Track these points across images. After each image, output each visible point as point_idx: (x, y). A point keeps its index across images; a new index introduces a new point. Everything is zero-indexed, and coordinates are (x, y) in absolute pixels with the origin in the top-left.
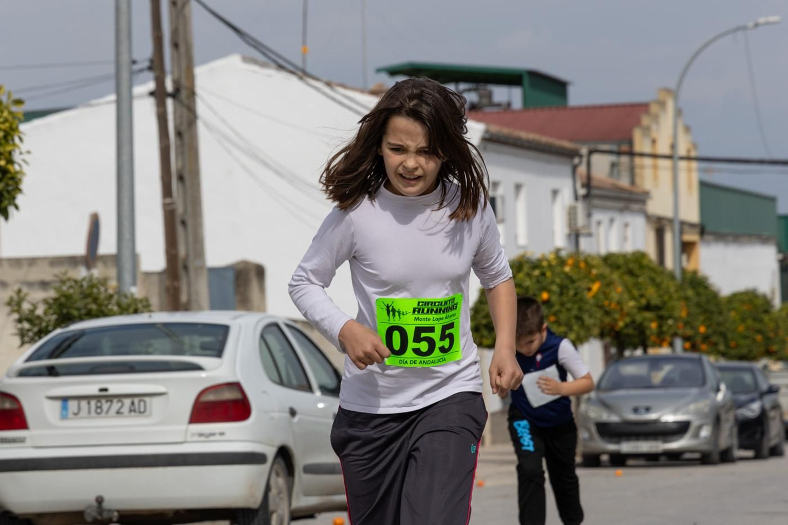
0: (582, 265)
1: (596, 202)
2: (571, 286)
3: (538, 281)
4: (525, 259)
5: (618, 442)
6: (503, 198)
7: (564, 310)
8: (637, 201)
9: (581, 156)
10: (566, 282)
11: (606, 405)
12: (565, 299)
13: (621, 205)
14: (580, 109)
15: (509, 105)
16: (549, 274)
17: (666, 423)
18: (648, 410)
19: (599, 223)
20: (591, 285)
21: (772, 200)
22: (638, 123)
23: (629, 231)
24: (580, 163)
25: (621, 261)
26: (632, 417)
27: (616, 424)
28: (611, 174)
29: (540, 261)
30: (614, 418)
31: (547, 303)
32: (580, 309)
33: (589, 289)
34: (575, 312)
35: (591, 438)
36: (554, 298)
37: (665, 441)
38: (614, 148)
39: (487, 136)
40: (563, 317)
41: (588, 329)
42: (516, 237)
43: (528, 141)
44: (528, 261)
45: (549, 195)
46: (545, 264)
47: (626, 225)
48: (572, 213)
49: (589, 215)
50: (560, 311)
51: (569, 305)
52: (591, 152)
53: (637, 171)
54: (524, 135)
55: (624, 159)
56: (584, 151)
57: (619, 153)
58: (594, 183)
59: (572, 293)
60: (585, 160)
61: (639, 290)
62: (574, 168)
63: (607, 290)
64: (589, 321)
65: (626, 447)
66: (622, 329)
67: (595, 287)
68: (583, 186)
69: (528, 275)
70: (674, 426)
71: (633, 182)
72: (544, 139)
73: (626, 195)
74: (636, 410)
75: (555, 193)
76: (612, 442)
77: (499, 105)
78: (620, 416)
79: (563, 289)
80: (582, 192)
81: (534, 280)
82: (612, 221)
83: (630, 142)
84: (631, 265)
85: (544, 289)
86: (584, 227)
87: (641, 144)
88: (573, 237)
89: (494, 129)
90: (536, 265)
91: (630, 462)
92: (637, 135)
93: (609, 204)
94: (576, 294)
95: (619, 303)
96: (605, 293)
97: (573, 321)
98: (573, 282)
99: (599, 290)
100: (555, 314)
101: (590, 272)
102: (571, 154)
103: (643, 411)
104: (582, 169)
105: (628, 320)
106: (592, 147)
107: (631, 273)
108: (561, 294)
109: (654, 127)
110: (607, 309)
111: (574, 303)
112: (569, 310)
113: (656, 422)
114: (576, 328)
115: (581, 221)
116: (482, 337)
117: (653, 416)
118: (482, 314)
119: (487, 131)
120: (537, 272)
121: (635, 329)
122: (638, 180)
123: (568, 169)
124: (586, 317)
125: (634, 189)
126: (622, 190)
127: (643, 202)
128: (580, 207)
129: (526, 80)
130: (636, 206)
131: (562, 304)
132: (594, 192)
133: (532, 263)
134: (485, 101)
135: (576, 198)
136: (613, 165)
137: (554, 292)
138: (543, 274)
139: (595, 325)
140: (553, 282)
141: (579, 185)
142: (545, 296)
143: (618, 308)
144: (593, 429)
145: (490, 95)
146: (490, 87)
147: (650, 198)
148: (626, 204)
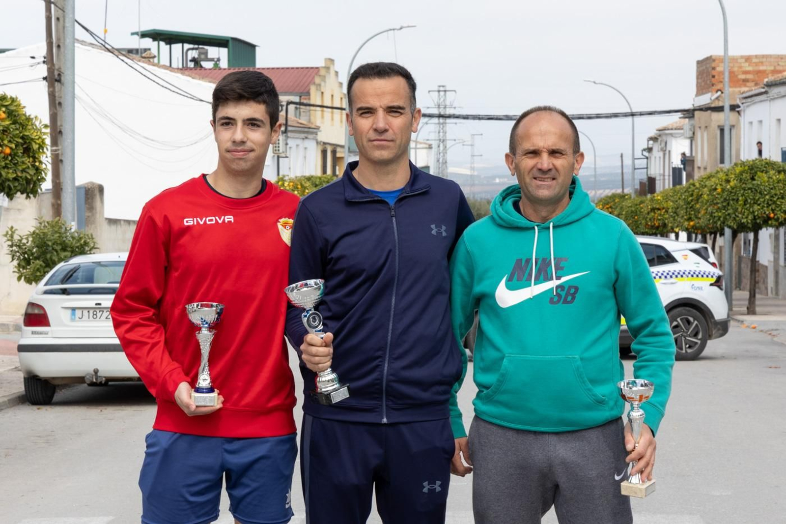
1: (290, 135)
8: (312, 133)
13: (303, 136)
15: (219, 60)
19: (291, 148)
22: (313, 82)
28: (296, 115)
38: (298, 100)
47: (306, 148)
49: (287, 144)
52: (288, 104)
53: (312, 114)
56: (284, 102)
57: (300, 104)
58: (289, 123)
60: (285, 108)
71: (310, 122)
73: (306, 129)
77: (212, 60)
82: (298, 146)
83: (309, 96)
86: (284, 152)
87: (315, 97)
88: (276, 157)
92: (313, 89)
93: (298, 135)
106: (290, 101)
109: (323, 84)
115: (282, 148)
122: (312, 120)
125: (310, 125)
126: (303, 125)
127: (316, 133)
129: (230, 44)
130: (311, 136)
132: (290, 129)
134: (203, 57)
136: (296, 108)
145: (206, 52)
146: (206, 47)
147: (320, 131)
148: (306, 135)
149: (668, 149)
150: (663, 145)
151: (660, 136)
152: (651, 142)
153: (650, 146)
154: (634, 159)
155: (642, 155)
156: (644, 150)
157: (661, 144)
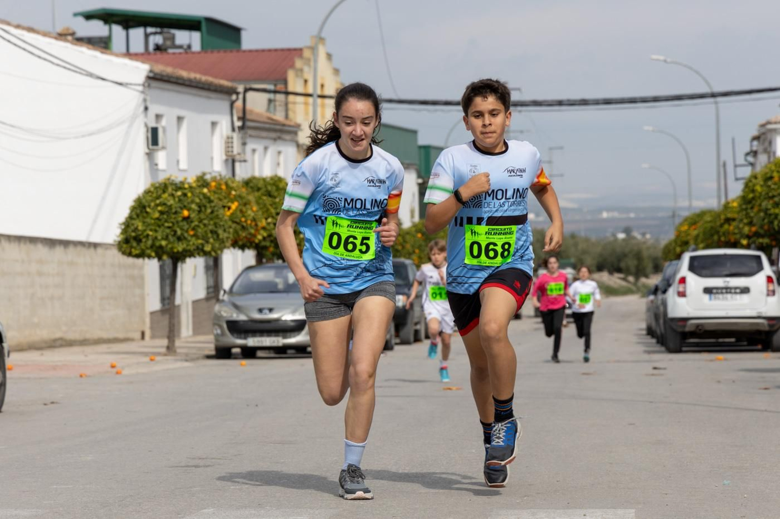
0: (224, 187)
1: (250, 132)
2: (208, 205)
3: (180, 200)
4: (171, 181)
5: (245, 338)
6: (164, 129)
7: (202, 226)
8: (289, 132)
9: (238, 93)
10: (204, 201)
11: (236, 307)
12: (202, 216)
13: (274, 135)
14: (250, 51)
15: (189, 47)
16: (189, 195)
17: (286, 321)
18: (271, 310)
19: (254, 151)
20: (230, 204)
21: (414, 132)
22: (292, 66)
23: (282, 158)
24: (237, 99)
25: (261, 184)
26: (257, 316)
27: (244, 321)
28: (268, 109)
29: (182, 183)
30: (242, 317)
31: (186, 219)
32: (215, 224)
33: (229, 208)
34: (210, 227)
35: (223, 334)
36: (193, 215)
37: (285, 337)
38: (271, 87)
39: (151, 75)
40: (200, 231)
41: (222, 241)
42: (178, 162)
43: (190, 80)
44: (173, 184)
45: (209, 126)
46: (186, 186)
47: (279, 153)
48: (229, 142)
49: (244, 144)
50: (198, 226)
51: (206, 222)
52: (246, 90)
53: (290, 106)
54: (184, 74)
55: (280, 97)
56: (241, 89)
57: (275, 92)
58: (248, 116)
59: (209, 211)
60: (241, 96)
61: (276, 208)
62: (232, 104)
63: (244, 209)
64: (222, 235)
65: (252, 342)
66: (260, 241)
67: (234, 206)
68: (239, 119)
69: (172, 195)
70: (292, 324)
71: (287, 117)
72: (204, 78)
73: (278, 127)
74: (260, 311)
75: (214, 124)
76: (241, 338)
77: (180, 47)
78: (247, 316)
79: (201, 208)
80: (238, 124)
81: (177, 199)
82: (266, 148)
83: (285, 82)
84: (269, 188)
85: (185, 207)
86: (239, 154)
87: (295, 84)
88: (230, 162)
89: (159, 68)
90: (179, 187)
91: (260, 354)
92: (291, 75)
93: (264, 134)
94: (212, 212)
95: (254, 220)
96: (241, 211)
97: (210, 235)
98: (210, 201)
99: (237, 208)
100: (193, 229)
101: (230, 193)
102: (230, 92)
103: (267, 311)
104: (239, 103)
105: (265, 234)
106: (248, 86)
107: (269, 195)
108: (200, 212)
109: (306, 69)
110: (244, 224)
111: (211, 219)
112: (205, 225)
113: (277, 320)
114: (211, 240)
115: (237, 148)
116: (132, 247)
117: (274, 316)
118: (132, 228)
119: (151, 71)
120: (179, 193)
121: (272, 241)
122: (291, 114)
123: (226, 105)
124: (220, 232)
125: (287, 122)
126: (276, 122)
127: (296, 133)
128: (235, 136)
129: (204, 26)
130: (288, 137)
131: (201, 221)
132: (249, 124)
133: (176, 184)
134: (168, 43)
135: (233, 130)
136: (270, 101)
137: (194, 211)
138: (185, 195)
139: (228, 238)
140: (193, 202)
141: (235, 118)
142: (186, 213)
143: (253, 224)
144: (225, 326)
145: (173, 38)
146: (173, 31)
147: (301, 130)
148: (278, 134)
149: (773, 149)
150: (767, 144)
151: (764, 134)
152: (755, 143)
153: (755, 148)
154: (736, 166)
155: (746, 160)
156: (747, 154)
157: (763, 144)
